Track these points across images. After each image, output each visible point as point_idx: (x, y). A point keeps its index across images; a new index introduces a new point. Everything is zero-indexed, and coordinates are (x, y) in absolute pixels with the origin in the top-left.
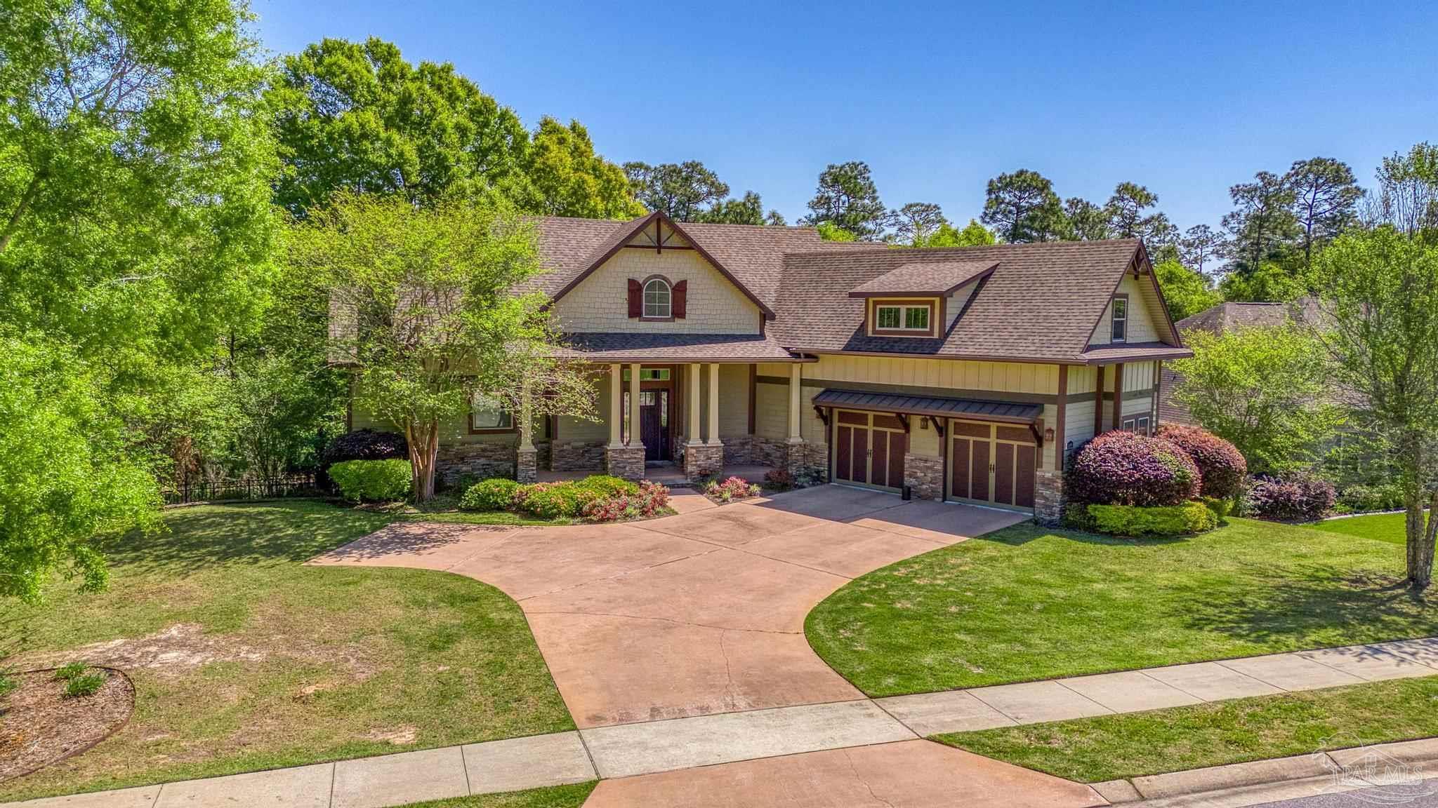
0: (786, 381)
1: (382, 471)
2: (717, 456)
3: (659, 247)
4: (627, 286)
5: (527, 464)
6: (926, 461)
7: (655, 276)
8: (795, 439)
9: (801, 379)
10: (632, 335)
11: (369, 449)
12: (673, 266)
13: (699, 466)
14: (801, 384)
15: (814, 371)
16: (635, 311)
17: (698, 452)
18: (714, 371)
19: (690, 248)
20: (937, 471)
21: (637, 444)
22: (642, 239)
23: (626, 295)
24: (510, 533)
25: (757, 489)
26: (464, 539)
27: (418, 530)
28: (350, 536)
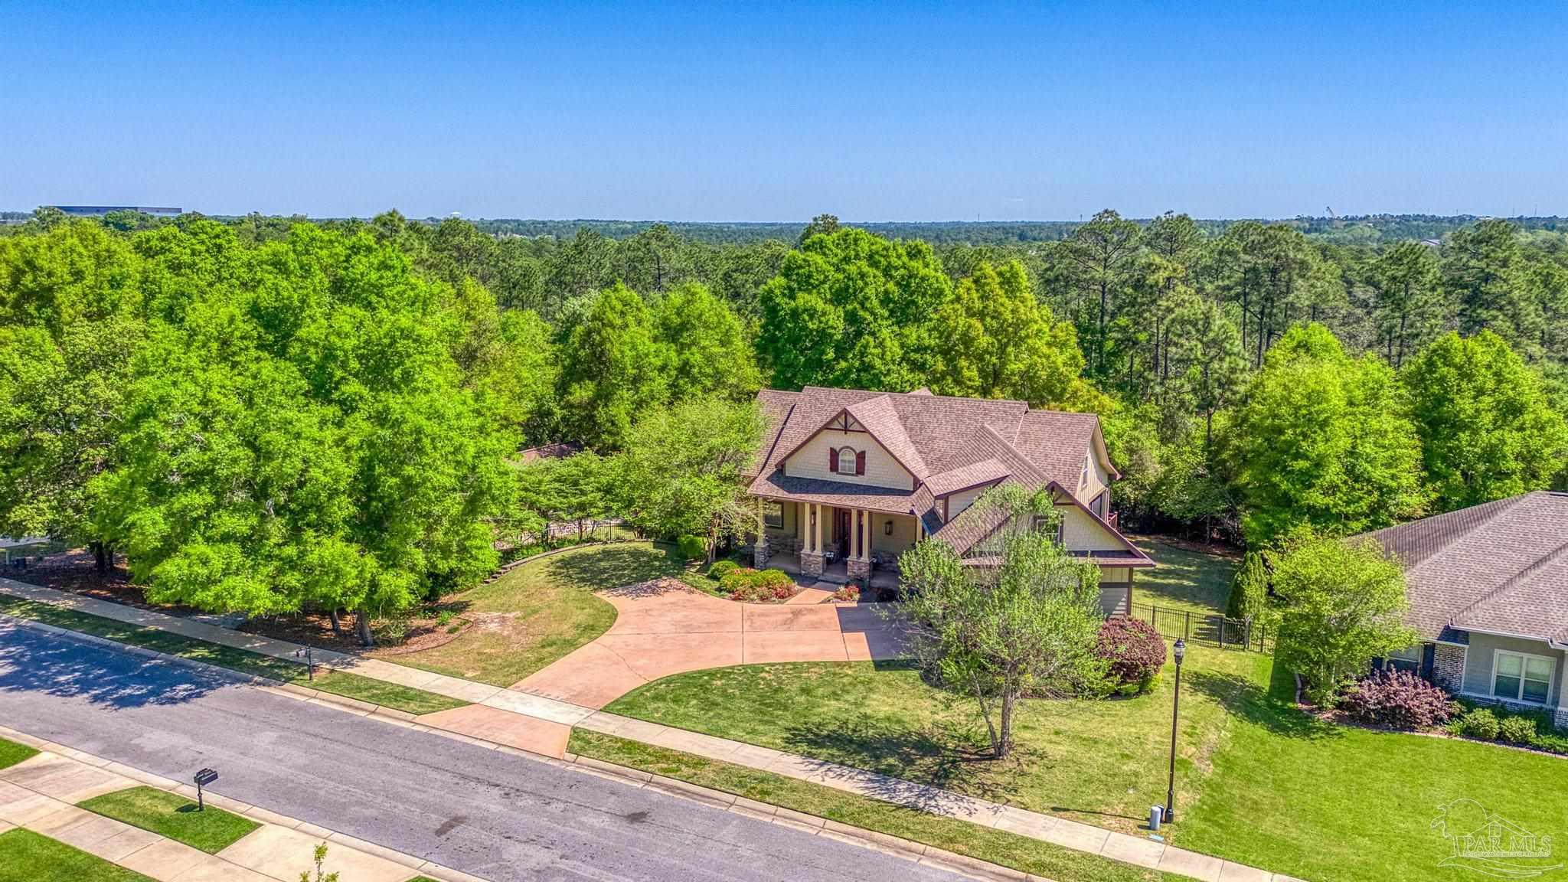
2: (865, 569)
3: (846, 430)
4: (829, 452)
5: (758, 553)
7: (846, 447)
10: (829, 484)
12: (856, 442)
13: (854, 573)
16: (834, 467)
17: (854, 564)
18: (867, 513)
19: (865, 432)
21: (818, 551)
22: (836, 425)
23: (829, 458)
24: (689, 597)
25: (857, 596)
26: (666, 595)
27: (665, 584)
28: (638, 580)
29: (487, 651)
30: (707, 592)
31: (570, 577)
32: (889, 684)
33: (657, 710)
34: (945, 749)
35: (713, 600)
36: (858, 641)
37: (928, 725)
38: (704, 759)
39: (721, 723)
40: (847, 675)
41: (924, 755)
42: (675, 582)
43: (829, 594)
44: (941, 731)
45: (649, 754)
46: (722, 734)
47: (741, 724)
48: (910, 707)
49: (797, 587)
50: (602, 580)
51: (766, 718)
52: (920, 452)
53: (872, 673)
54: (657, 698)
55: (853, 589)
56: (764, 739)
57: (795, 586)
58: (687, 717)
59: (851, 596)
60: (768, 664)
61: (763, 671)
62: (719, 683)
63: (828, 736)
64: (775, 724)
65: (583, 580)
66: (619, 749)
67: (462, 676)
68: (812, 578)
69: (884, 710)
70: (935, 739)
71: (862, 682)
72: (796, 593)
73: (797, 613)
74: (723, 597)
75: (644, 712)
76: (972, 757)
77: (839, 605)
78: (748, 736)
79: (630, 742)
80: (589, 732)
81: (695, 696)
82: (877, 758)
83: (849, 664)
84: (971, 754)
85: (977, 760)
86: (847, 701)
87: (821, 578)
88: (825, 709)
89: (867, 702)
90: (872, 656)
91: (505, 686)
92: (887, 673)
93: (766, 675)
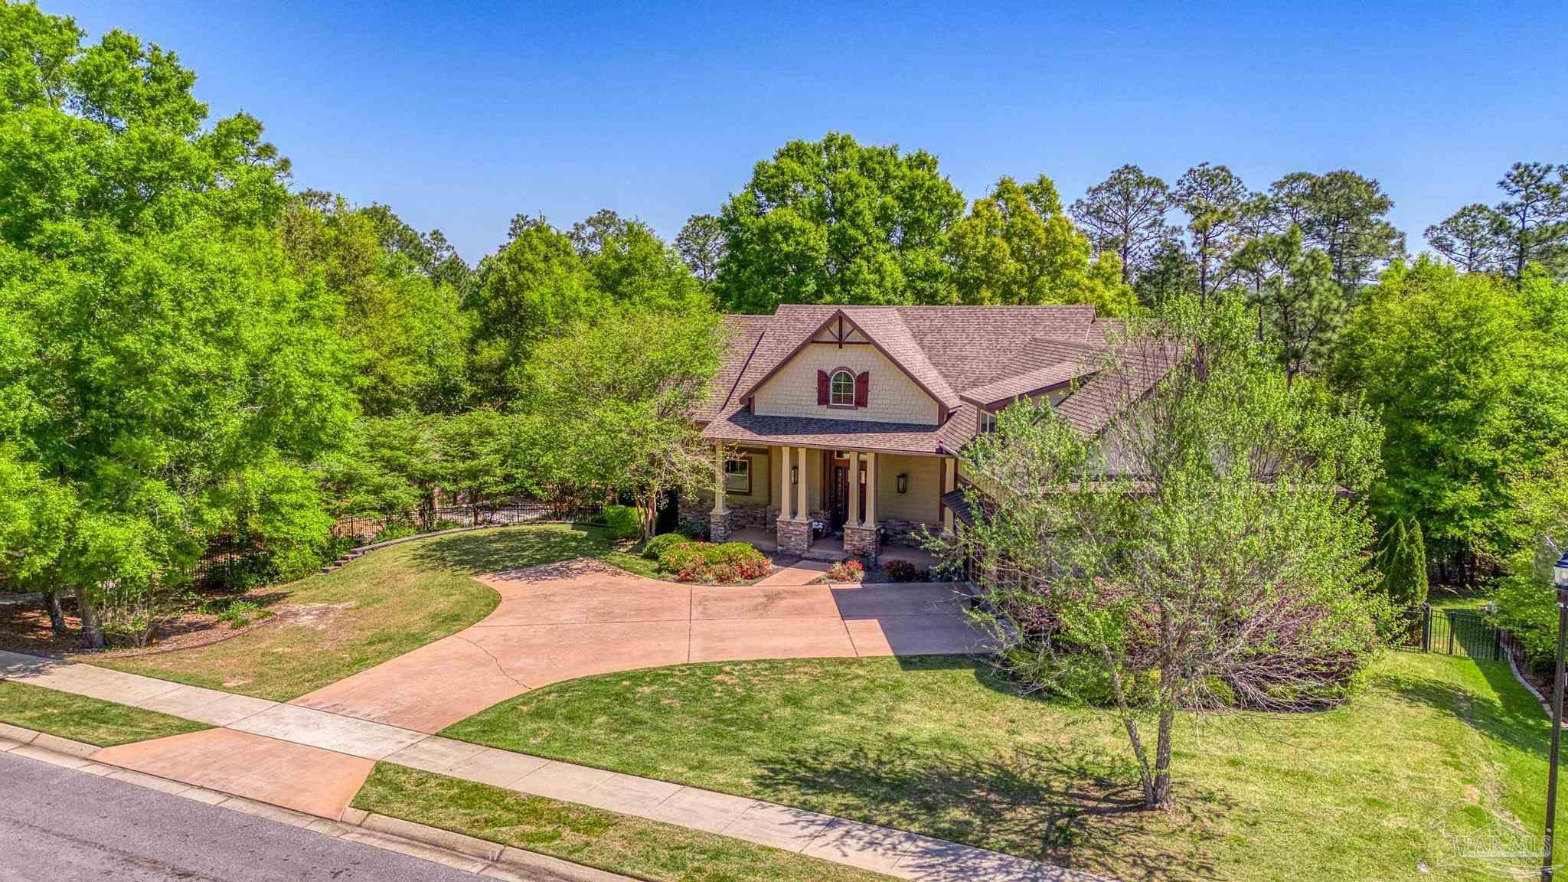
2: (869, 540)
3: (841, 342)
4: (817, 377)
7: (841, 368)
10: (817, 421)
12: (855, 360)
13: (854, 546)
16: (823, 400)
17: (854, 532)
18: (870, 459)
19: (869, 344)
21: (802, 517)
22: (827, 336)
23: (816, 385)
24: (613, 579)
25: (860, 575)
26: (578, 578)
27: (580, 565)
28: (540, 562)
29: (280, 650)
30: (640, 573)
31: (443, 559)
32: (926, 688)
33: (534, 733)
34: (1049, 790)
35: (649, 582)
36: (869, 630)
37: (1008, 753)
38: (608, 815)
39: (645, 753)
40: (858, 677)
41: (1014, 805)
42: (594, 563)
43: (820, 574)
44: (1032, 761)
45: (506, 808)
46: (645, 770)
47: (684, 754)
48: (969, 723)
49: (772, 567)
50: (489, 562)
51: (724, 743)
52: (945, 376)
53: (898, 673)
54: (537, 714)
55: (854, 565)
56: (721, 778)
57: (769, 564)
58: (588, 742)
59: (852, 574)
60: (729, 663)
61: (721, 671)
62: (647, 690)
63: (834, 772)
64: (738, 751)
65: (461, 562)
66: (451, 799)
67: (218, 686)
68: (792, 556)
69: (928, 729)
70: (1026, 775)
71: (885, 687)
72: (771, 573)
73: (772, 597)
74: (664, 579)
75: (512, 736)
76: (1103, 805)
77: (833, 587)
78: (691, 774)
79: (476, 786)
80: (405, 770)
81: (604, 710)
82: (931, 809)
83: (859, 662)
84: (1098, 800)
85: (1113, 810)
86: (862, 715)
87: (807, 555)
88: (827, 728)
89: (897, 716)
90: (893, 649)
91: (284, 699)
92: (922, 673)
93: (726, 678)
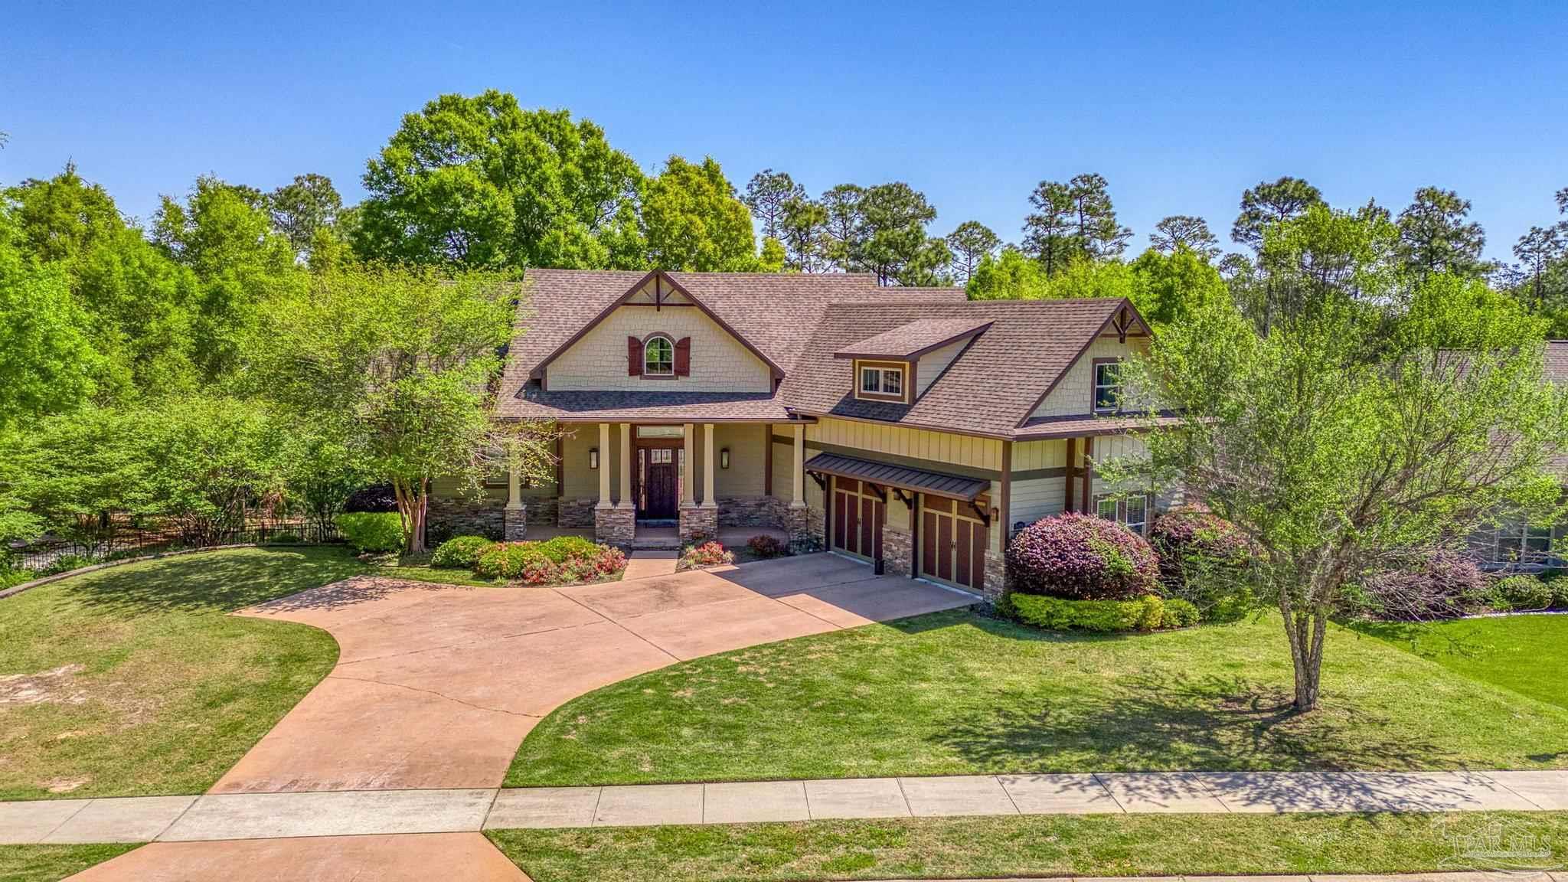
0: (790, 441)
1: (379, 522)
2: (710, 520)
4: (627, 344)
5: (513, 521)
6: (899, 534)
7: (657, 334)
8: (797, 503)
9: (804, 441)
10: (632, 393)
11: (376, 502)
12: (674, 324)
13: (692, 529)
14: (804, 446)
15: (815, 434)
16: (635, 370)
17: (690, 514)
18: (709, 430)
19: (692, 305)
20: (907, 546)
21: (626, 503)
22: (640, 296)
23: (627, 353)
24: (436, 593)
25: (727, 556)
26: (390, 597)
27: (365, 585)
28: (304, 587)
30: (463, 584)
33: (629, 760)
35: (483, 591)
36: (811, 603)
43: (676, 561)
49: (623, 558)
55: (714, 546)
57: (619, 556)
59: (718, 557)
61: (734, 663)
62: (686, 694)
72: (627, 565)
74: (503, 586)
77: (709, 571)
80: (542, 833)
83: (855, 633)
91: (199, 792)
92: (930, 633)
93: (751, 669)
